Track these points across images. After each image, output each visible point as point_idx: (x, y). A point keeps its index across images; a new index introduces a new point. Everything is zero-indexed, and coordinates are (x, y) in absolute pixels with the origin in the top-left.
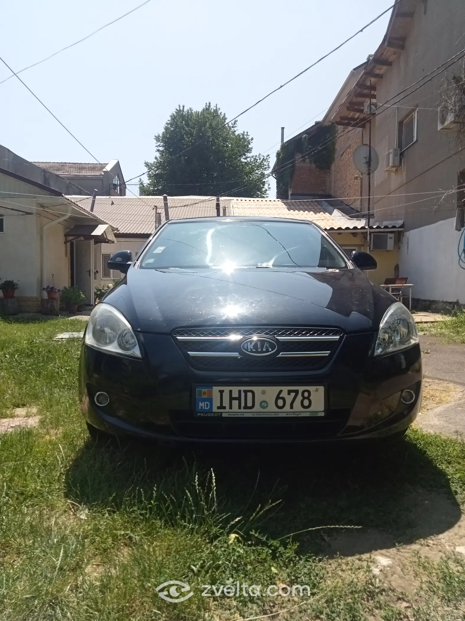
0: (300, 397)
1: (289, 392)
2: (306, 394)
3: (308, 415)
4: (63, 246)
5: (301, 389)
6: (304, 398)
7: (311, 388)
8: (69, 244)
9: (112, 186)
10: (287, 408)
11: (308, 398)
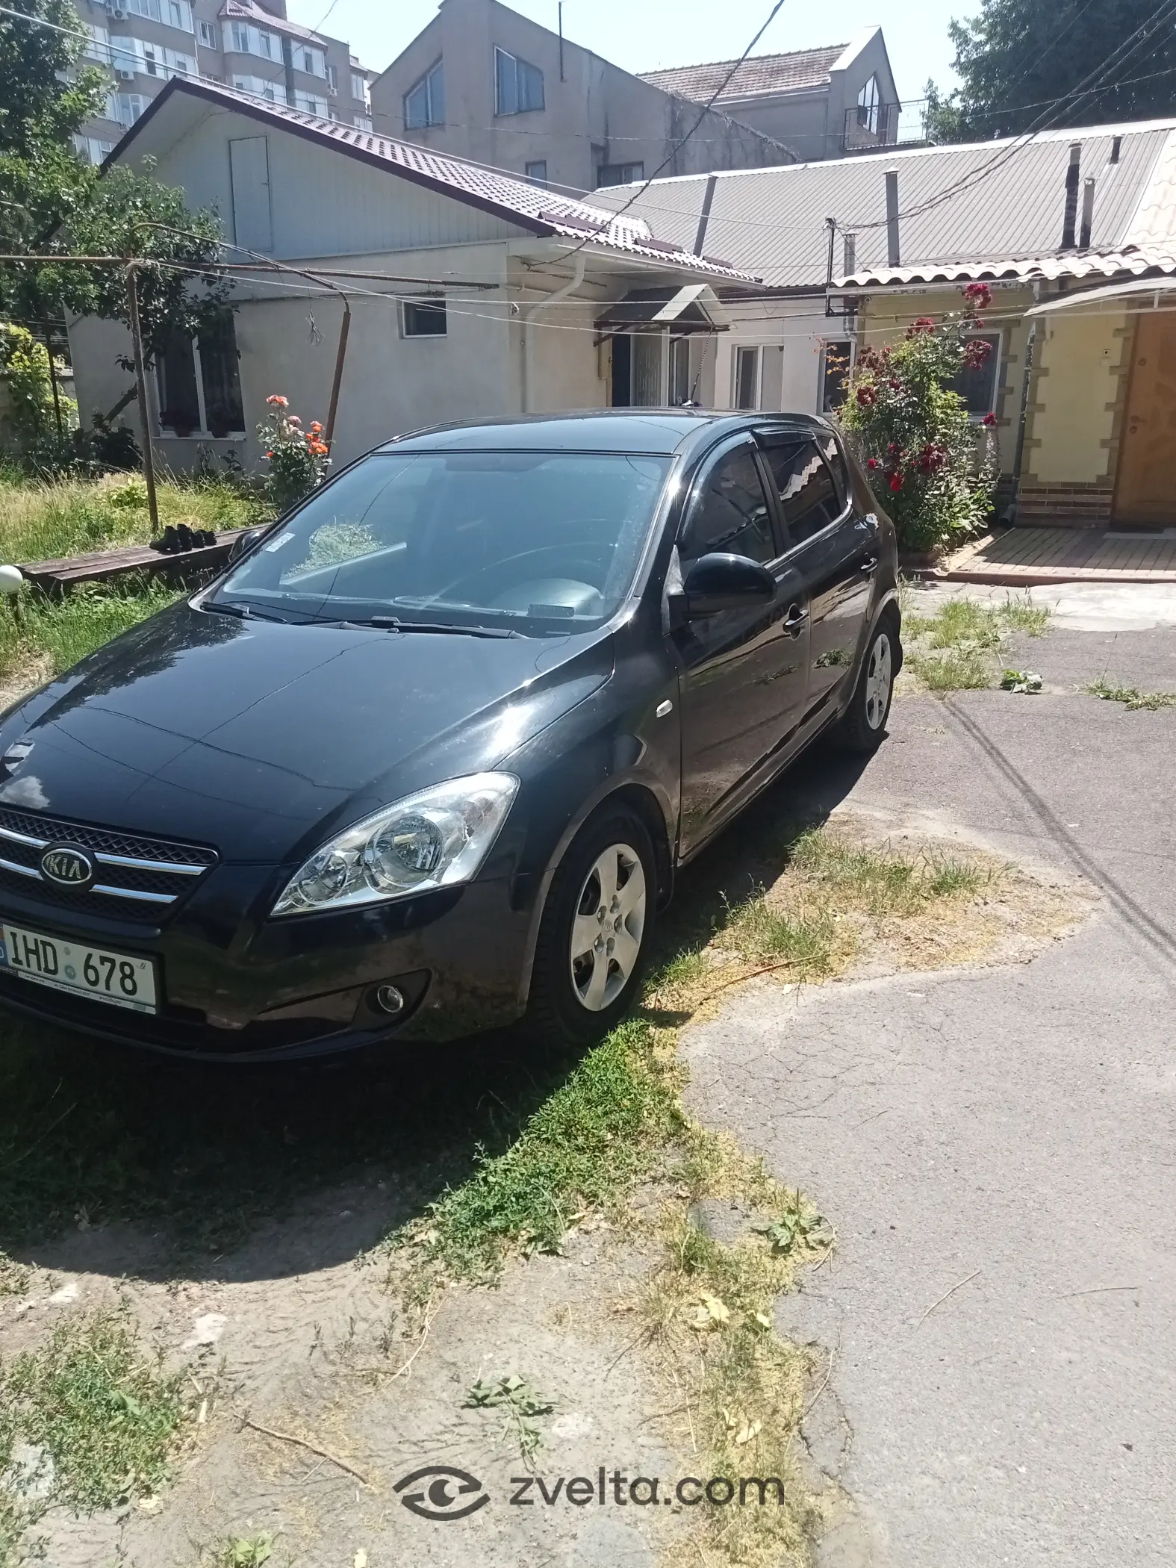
0: (117, 975)
1: (103, 960)
2: (127, 970)
3: (130, 1006)
4: (591, 352)
5: (119, 958)
6: (125, 976)
7: (135, 962)
8: (607, 346)
9: (853, 116)
10: (101, 987)
11: (131, 976)
